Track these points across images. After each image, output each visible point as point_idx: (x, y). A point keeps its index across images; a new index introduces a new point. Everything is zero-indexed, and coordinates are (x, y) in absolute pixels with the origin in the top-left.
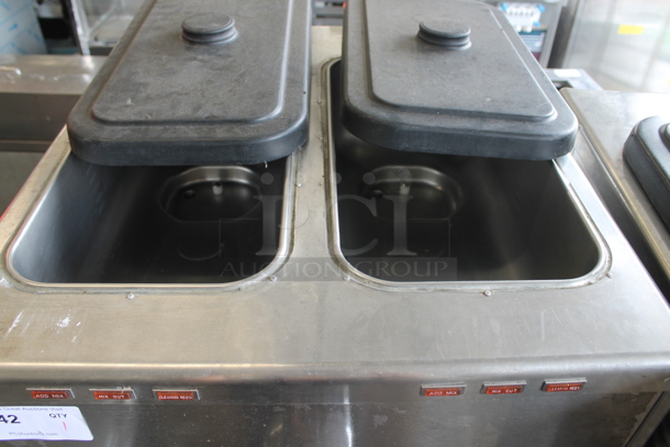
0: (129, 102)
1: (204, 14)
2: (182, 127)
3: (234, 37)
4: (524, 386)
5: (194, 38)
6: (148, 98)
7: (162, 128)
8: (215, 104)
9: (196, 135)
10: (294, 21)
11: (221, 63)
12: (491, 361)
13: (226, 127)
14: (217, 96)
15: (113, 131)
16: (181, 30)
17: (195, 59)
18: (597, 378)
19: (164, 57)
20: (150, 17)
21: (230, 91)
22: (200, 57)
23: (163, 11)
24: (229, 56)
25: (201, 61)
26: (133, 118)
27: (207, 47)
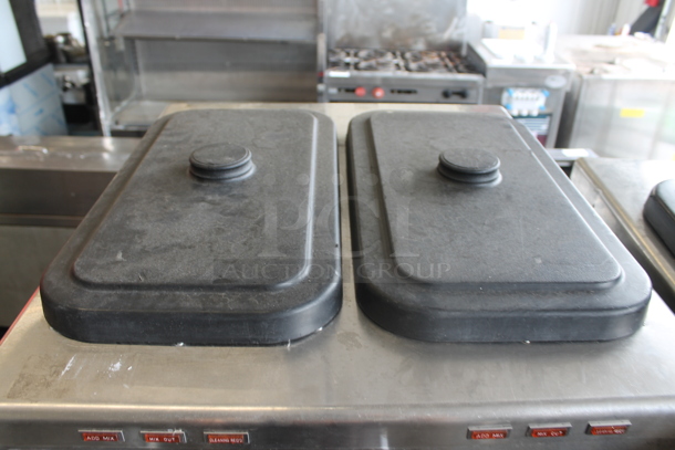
0: (120, 257)
1: (216, 145)
2: (183, 293)
3: (251, 173)
4: (569, 428)
5: (203, 174)
6: (144, 252)
7: (157, 293)
8: (226, 262)
9: (200, 306)
10: (319, 153)
11: (234, 205)
12: (536, 404)
13: (239, 294)
14: (229, 251)
15: (96, 296)
16: (189, 164)
17: (203, 200)
18: (641, 421)
19: (167, 197)
20: (155, 147)
21: (245, 244)
22: (210, 198)
23: (170, 139)
24: (244, 197)
25: (212, 203)
26: (123, 280)
27: (218, 185)
